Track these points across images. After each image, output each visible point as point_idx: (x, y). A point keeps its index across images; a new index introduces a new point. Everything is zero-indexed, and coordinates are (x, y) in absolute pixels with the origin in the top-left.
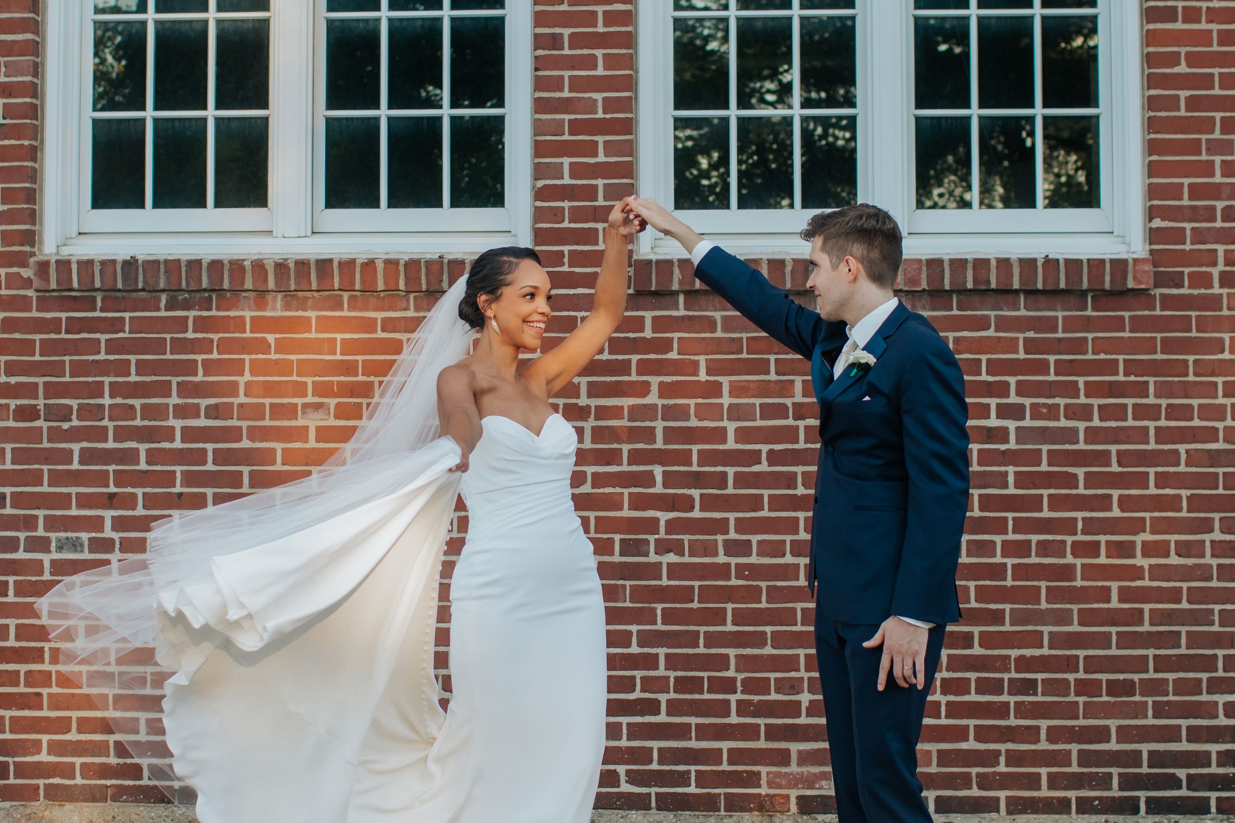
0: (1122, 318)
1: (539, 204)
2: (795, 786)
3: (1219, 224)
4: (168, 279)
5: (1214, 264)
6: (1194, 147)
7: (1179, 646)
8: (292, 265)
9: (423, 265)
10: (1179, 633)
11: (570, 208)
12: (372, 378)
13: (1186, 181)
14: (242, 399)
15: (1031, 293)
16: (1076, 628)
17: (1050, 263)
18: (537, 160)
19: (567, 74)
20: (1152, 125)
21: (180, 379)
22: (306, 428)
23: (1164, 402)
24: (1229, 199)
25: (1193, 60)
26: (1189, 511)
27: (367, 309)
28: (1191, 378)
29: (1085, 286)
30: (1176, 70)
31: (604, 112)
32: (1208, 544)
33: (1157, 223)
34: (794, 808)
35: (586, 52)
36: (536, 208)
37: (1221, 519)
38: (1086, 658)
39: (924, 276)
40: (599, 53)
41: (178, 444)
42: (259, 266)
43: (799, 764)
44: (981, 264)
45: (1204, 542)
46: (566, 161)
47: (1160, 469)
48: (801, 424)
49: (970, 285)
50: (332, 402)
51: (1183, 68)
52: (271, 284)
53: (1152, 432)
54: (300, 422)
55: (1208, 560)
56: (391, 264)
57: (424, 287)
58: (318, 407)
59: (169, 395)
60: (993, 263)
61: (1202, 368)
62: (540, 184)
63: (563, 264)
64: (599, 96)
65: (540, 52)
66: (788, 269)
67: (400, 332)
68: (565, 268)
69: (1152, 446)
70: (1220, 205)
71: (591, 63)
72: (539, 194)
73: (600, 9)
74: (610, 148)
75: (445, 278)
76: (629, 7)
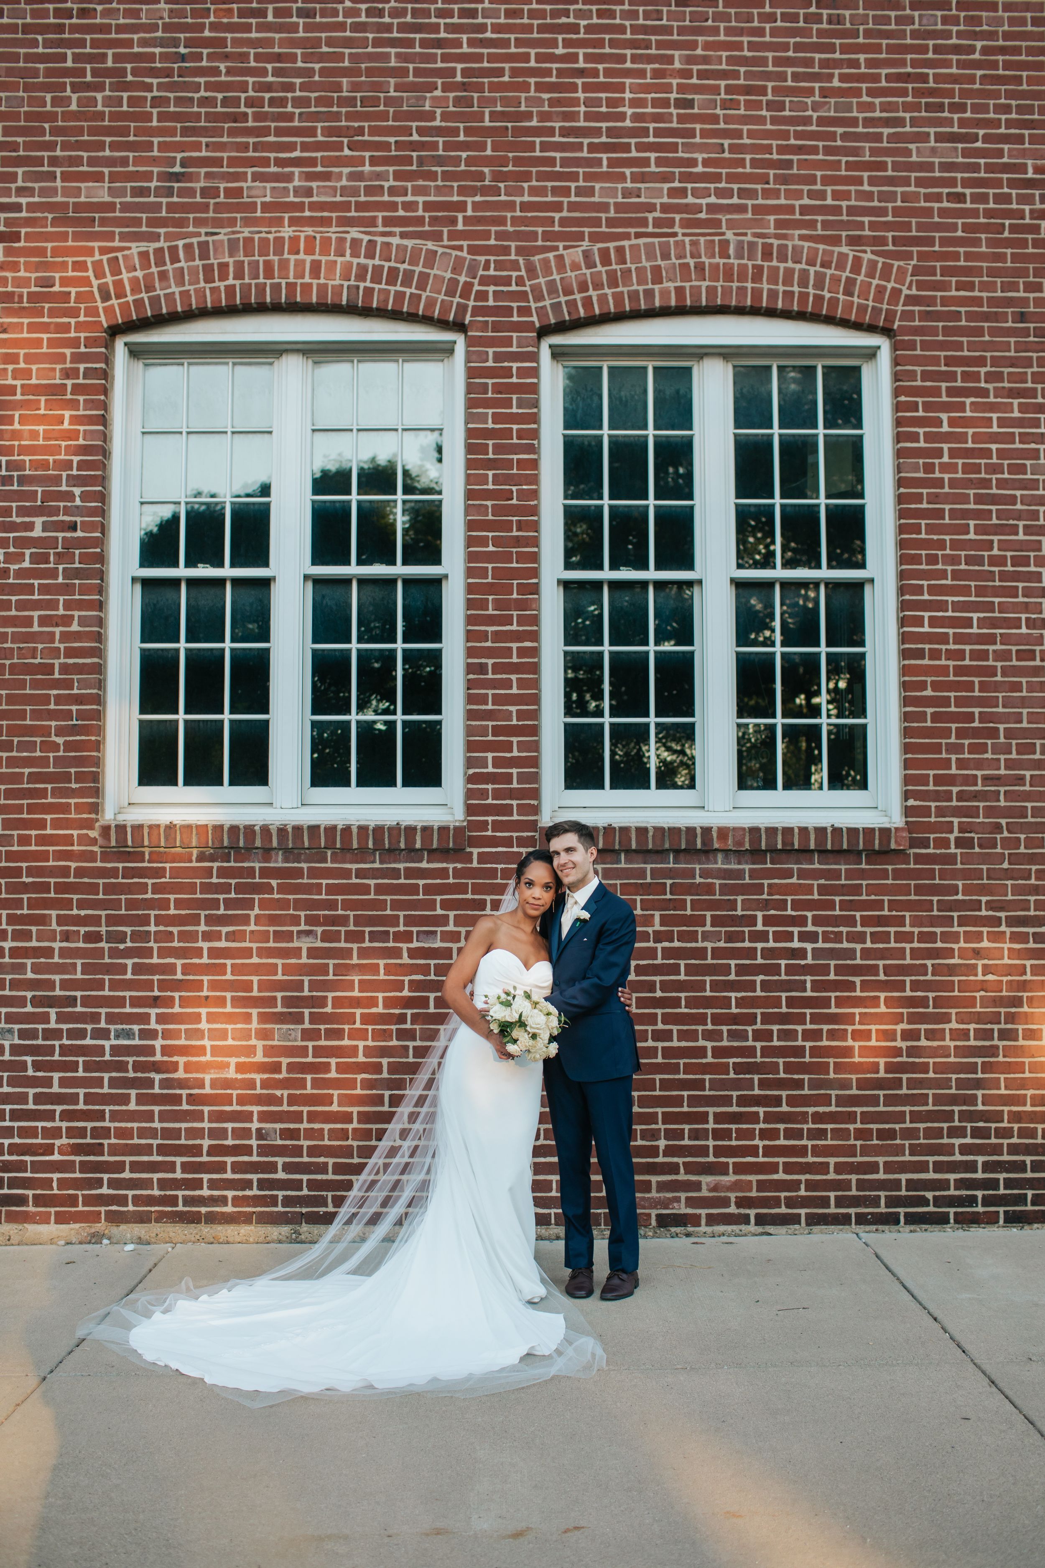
0: (887, 870)
1: (470, 786)
2: (655, 1207)
3: (954, 803)
4: (199, 839)
5: (952, 832)
6: (937, 748)
7: (927, 1104)
8: (290, 830)
9: (386, 829)
10: (927, 1095)
11: (493, 789)
12: (348, 912)
13: (931, 773)
14: (253, 927)
15: (823, 852)
16: (854, 1092)
17: (837, 831)
18: (469, 755)
19: (490, 692)
20: (906, 732)
21: (207, 912)
22: (300, 948)
23: (916, 930)
24: (961, 785)
25: (936, 686)
26: (934, 1008)
27: (344, 862)
28: (935, 913)
29: (861, 847)
30: (924, 693)
31: (518, 720)
32: (947, 1031)
33: (911, 802)
34: (654, 1222)
35: (504, 676)
36: (469, 789)
37: (957, 1013)
38: (862, 1113)
39: (747, 839)
40: (514, 677)
41: (205, 960)
42: (265, 829)
43: (658, 1191)
44: (788, 831)
45: (944, 1030)
46: (490, 755)
47: (913, 978)
48: (659, 946)
49: (779, 846)
50: (319, 930)
51: (929, 692)
52: (275, 844)
53: (908, 952)
54: (295, 944)
55: (948, 1042)
56: (363, 829)
57: (387, 846)
58: (308, 933)
59: (199, 925)
60: (796, 831)
61: (943, 906)
62: (471, 771)
63: (487, 830)
64: (513, 709)
65: (471, 676)
66: (651, 834)
67: (369, 878)
68: (489, 833)
69: (908, 961)
70: (955, 790)
71: (508, 684)
72: (470, 779)
73: (514, 645)
74: (522, 746)
75: (402, 840)
76: (535, 644)
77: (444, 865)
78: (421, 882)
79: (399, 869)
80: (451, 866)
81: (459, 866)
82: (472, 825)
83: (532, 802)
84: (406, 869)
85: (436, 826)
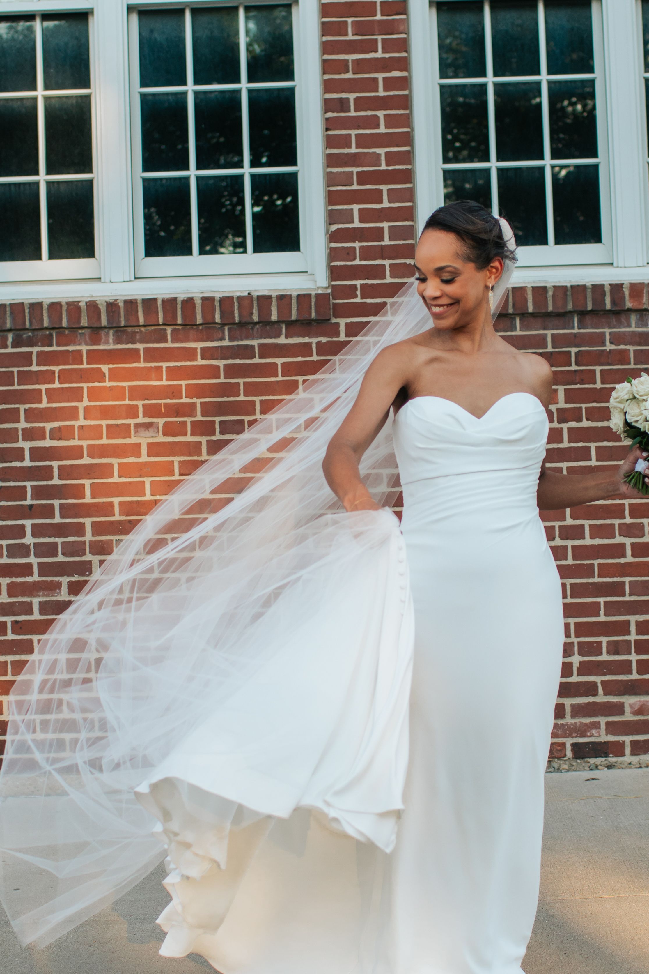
1: (333, 245)
2: (570, 736)
4: (14, 320)
8: (121, 305)
9: (235, 301)
11: (361, 248)
12: (194, 400)
14: (82, 422)
18: (330, 208)
19: (353, 133)
21: (27, 406)
22: (139, 445)
27: (188, 340)
31: (387, 165)
34: (569, 753)
35: (369, 113)
36: (331, 249)
40: (380, 114)
41: (27, 463)
42: (93, 306)
43: (573, 716)
46: (356, 208)
48: (565, 426)
50: (161, 422)
52: (104, 321)
54: (133, 440)
56: (208, 301)
57: (237, 320)
58: (148, 426)
59: (18, 421)
62: (334, 227)
63: (356, 296)
64: (382, 151)
65: (330, 115)
66: (550, 293)
67: (217, 359)
68: (358, 300)
71: (374, 122)
72: (333, 237)
73: (380, 76)
74: (393, 195)
75: (255, 311)
76: (404, 74)
77: (307, 340)
78: (280, 361)
79: (253, 347)
80: (314, 341)
81: (324, 340)
82: (337, 292)
83: (408, 261)
84: (261, 346)
85: (295, 294)
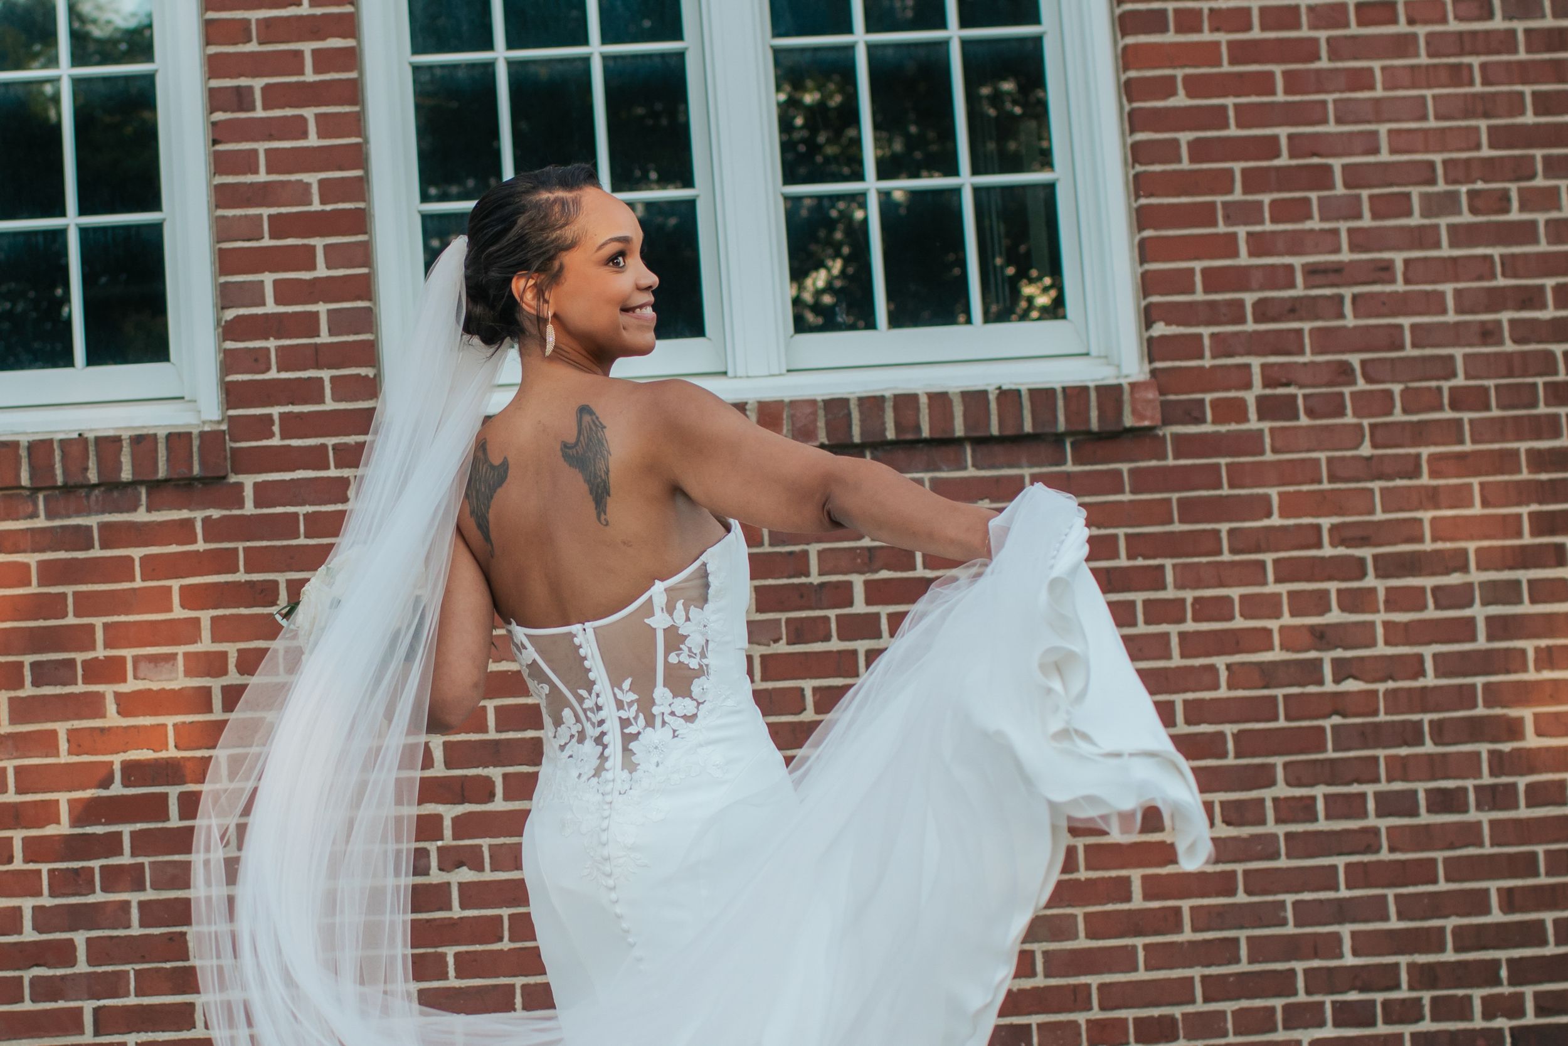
0: (1118, 473)
1: (230, 345)
3: (1250, 326)
5: (1248, 386)
6: (1206, 214)
7: (1237, 960)
9: (56, 446)
10: (1236, 941)
11: (279, 349)
13: (1198, 265)
15: (982, 442)
16: (1082, 943)
17: (1009, 397)
18: (223, 279)
19: (261, 147)
20: (1140, 185)
23: (1189, 595)
24: (1262, 288)
25: (1194, 86)
26: (1238, 756)
28: (1226, 557)
29: (1062, 426)
30: (1171, 102)
31: (323, 202)
32: (1269, 804)
33: (1160, 329)
35: (289, 112)
36: (227, 352)
37: (1286, 765)
38: (1102, 987)
39: (821, 424)
40: (309, 113)
44: (906, 402)
45: (1262, 801)
46: (268, 279)
47: (1190, 696)
49: (890, 435)
51: (1181, 100)
53: (1175, 642)
55: (1271, 827)
56: (6, 449)
57: (60, 480)
60: (924, 400)
61: (1242, 542)
62: (230, 314)
63: (271, 435)
64: (312, 179)
65: (219, 116)
67: (24, 551)
68: (276, 441)
69: (1176, 661)
70: (1249, 298)
71: (298, 128)
72: (229, 330)
73: (307, 47)
74: (334, 256)
75: (92, 464)
76: (350, 43)
77: (185, 514)
78: (137, 553)
79: (89, 529)
80: (198, 515)
81: (216, 513)
82: (239, 428)
83: (363, 371)
84: (103, 527)
85: (162, 433)
